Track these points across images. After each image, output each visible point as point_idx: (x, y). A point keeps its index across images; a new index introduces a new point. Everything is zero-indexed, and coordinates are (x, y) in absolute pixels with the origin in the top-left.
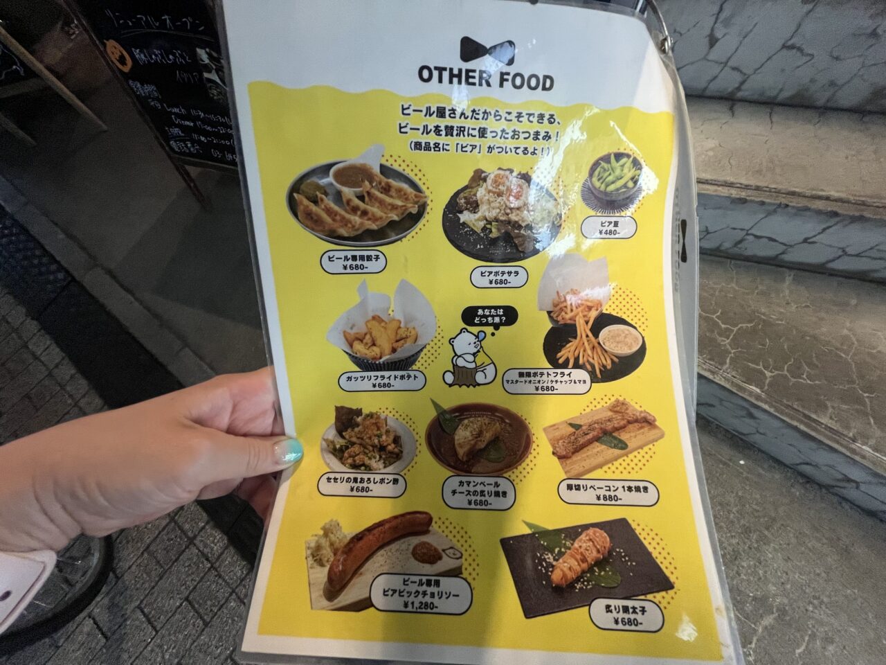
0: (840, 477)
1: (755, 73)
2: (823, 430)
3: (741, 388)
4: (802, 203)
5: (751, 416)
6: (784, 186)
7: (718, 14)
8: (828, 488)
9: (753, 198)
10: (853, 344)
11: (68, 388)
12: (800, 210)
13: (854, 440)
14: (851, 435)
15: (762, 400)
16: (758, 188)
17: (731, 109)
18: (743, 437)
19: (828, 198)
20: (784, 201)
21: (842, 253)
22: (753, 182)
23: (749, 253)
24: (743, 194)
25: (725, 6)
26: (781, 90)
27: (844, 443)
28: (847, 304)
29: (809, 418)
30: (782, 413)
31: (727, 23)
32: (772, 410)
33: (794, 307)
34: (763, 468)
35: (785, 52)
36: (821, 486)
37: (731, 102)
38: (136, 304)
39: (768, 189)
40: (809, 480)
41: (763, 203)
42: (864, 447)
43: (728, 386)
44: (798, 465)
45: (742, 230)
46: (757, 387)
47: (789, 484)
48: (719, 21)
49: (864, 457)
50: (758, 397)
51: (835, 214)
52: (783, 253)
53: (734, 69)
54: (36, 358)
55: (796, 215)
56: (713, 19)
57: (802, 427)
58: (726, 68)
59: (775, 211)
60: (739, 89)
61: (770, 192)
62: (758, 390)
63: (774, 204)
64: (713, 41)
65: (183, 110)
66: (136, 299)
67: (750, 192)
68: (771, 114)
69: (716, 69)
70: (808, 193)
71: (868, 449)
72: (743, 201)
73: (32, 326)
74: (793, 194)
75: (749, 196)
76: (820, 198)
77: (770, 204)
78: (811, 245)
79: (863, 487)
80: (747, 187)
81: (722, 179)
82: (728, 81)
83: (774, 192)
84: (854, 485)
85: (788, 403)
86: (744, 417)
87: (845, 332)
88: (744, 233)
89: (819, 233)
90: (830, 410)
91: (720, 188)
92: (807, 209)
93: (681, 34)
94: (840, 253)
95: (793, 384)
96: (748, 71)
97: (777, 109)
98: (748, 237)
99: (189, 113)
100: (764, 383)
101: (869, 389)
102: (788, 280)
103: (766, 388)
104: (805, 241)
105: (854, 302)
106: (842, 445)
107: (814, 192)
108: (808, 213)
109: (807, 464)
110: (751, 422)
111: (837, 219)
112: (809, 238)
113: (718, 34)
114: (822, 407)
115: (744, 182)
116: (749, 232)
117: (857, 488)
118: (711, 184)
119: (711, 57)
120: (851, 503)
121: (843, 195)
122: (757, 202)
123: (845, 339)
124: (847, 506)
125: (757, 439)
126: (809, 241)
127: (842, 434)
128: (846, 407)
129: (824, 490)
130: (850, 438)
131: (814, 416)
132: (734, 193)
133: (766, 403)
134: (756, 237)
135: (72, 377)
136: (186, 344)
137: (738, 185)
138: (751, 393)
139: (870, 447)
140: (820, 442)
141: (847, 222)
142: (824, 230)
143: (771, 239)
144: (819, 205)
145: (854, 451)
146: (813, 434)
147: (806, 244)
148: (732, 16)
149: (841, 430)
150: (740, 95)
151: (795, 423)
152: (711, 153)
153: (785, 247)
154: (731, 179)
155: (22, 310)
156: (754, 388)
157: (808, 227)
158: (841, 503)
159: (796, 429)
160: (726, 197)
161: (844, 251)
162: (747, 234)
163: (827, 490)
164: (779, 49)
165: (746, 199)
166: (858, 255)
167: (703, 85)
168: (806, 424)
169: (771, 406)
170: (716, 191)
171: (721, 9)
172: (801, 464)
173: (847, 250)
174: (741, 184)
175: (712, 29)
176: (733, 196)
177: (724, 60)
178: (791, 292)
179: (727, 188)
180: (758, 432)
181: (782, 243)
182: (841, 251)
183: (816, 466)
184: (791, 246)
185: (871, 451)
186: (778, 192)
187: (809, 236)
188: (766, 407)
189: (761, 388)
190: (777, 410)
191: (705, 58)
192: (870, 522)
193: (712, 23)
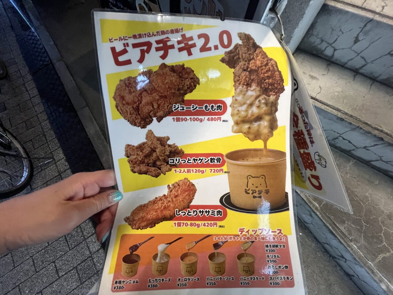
0: (340, 255)
1: (371, 62)
2: (339, 232)
3: (310, 202)
4: (370, 129)
5: (311, 216)
6: (364, 119)
7: (363, 28)
8: (334, 258)
9: (347, 120)
10: (369, 201)
11: (36, 108)
12: (366, 132)
13: (351, 241)
14: (350, 238)
15: (317, 210)
16: (351, 116)
17: (355, 76)
18: (305, 224)
19: (382, 131)
20: (361, 126)
21: (380, 159)
22: (350, 113)
23: (338, 145)
24: (343, 116)
25: (368, 25)
26: (380, 75)
27: (347, 241)
28: (373, 183)
29: (335, 225)
30: (324, 218)
31: (366, 33)
32: (320, 216)
33: (349, 176)
34: (308, 239)
35: (388, 56)
36: (330, 256)
37: (355, 74)
38: (73, 82)
39: (356, 118)
40: (326, 251)
41: (351, 124)
42: (354, 246)
43: (305, 199)
44: (324, 243)
45: (338, 133)
46: (318, 204)
47: (317, 250)
48: (363, 31)
49: (352, 249)
50: (316, 208)
51: (382, 139)
52: (353, 150)
53: (363, 58)
54: (27, 91)
55: (363, 134)
56: (360, 29)
57: (330, 228)
58: (358, 56)
59: (355, 129)
60: (361, 68)
61: (356, 120)
62: (317, 205)
63: (356, 126)
64: (357, 40)
65: (114, 2)
66: (74, 80)
67: (346, 117)
68: (372, 84)
69: (353, 55)
70: (374, 126)
71: (355, 247)
72: (342, 120)
73: (29, 77)
74: (366, 124)
75: (345, 118)
76: (378, 129)
77: (354, 125)
78: (367, 151)
79: (347, 262)
80: (346, 114)
81: (336, 106)
82: (357, 63)
83: (358, 120)
84: (344, 260)
85: (329, 216)
86: (308, 215)
87: (367, 194)
88: (339, 135)
89: (372, 146)
90: (346, 225)
91: (334, 111)
92: (370, 133)
93: (343, 33)
94: (379, 158)
95: (334, 208)
96: (368, 61)
97: (376, 83)
98: (339, 137)
99: (117, 4)
100: (321, 203)
101: (367, 222)
102: (351, 163)
103: (321, 206)
104: (365, 147)
105: (377, 182)
106: (345, 241)
107: (376, 126)
108: (370, 135)
109: (328, 244)
110: (310, 218)
111: (382, 142)
112: (367, 147)
113: (360, 38)
114: (343, 222)
115: (346, 111)
116: (341, 135)
117: (345, 262)
118: (331, 108)
119: (353, 48)
120: (341, 267)
121: (389, 132)
122: (349, 122)
123: (366, 197)
124: (339, 268)
125: (311, 226)
126: (367, 148)
127: (347, 237)
128: (354, 226)
129: (331, 258)
130: (349, 239)
131: (338, 225)
132: (340, 115)
133: (319, 212)
134: (343, 139)
135: (39, 103)
136: (87, 105)
137: (343, 112)
138: (314, 205)
139: (357, 246)
140: (336, 237)
141: (386, 145)
142: (375, 145)
143: (349, 142)
144: (376, 132)
145: (349, 246)
146: (334, 232)
147: (365, 149)
148: (369, 31)
149: (347, 234)
150: (361, 71)
151: (328, 225)
152: (336, 94)
153: (355, 148)
154: (341, 108)
155: (27, 69)
156: (316, 204)
157: (368, 142)
158: (336, 266)
159: (327, 227)
160: (335, 116)
161: (381, 158)
162: (340, 136)
163: (333, 258)
164: (386, 54)
165: (344, 120)
166: (386, 162)
167: (346, 61)
168: (333, 228)
169: (321, 214)
170: (331, 111)
171: (365, 26)
172: (325, 243)
173: (382, 158)
174: (345, 112)
175: (358, 35)
176: (338, 116)
177: (359, 52)
178: (350, 169)
179: (337, 112)
180: (312, 223)
181: (353, 145)
182: (379, 157)
183: (331, 247)
184: (357, 148)
185: (357, 248)
186: (360, 121)
187: (367, 146)
188: (318, 213)
189: (320, 205)
190: (322, 216)
191: (350, 48)
192: (346, 278)
193: (359, 31)
